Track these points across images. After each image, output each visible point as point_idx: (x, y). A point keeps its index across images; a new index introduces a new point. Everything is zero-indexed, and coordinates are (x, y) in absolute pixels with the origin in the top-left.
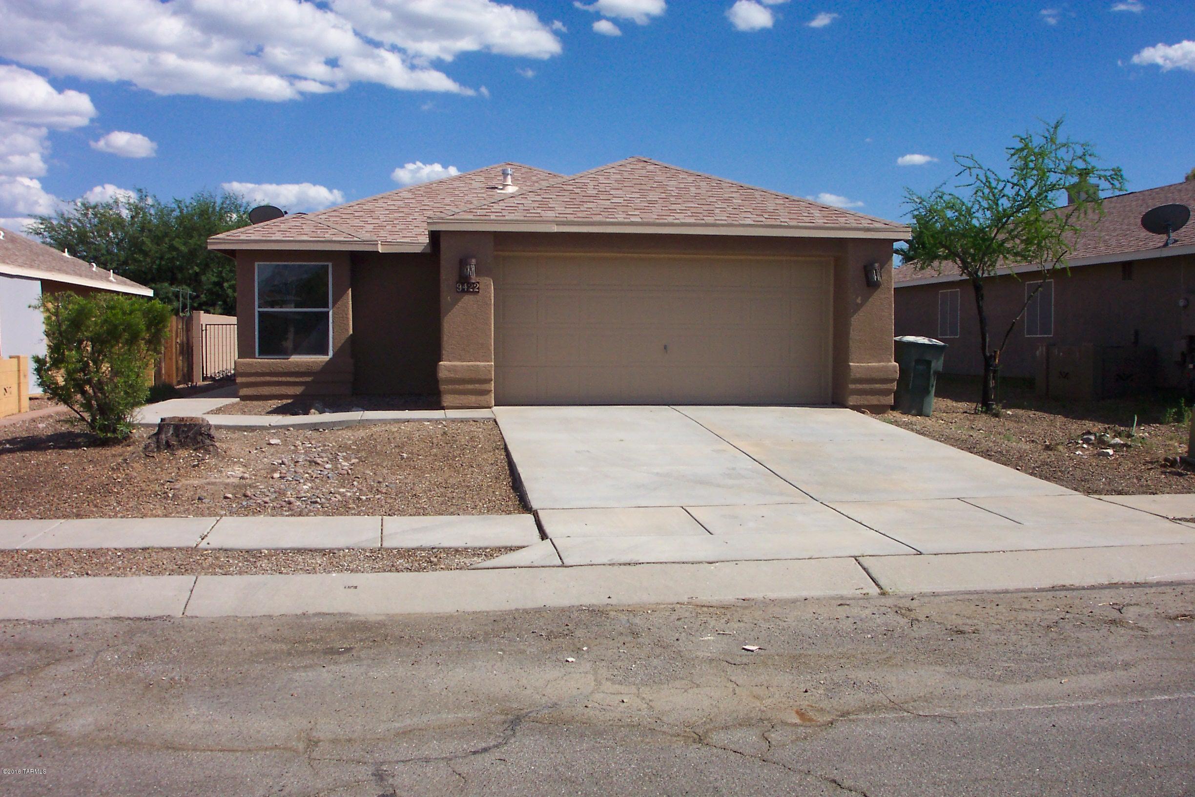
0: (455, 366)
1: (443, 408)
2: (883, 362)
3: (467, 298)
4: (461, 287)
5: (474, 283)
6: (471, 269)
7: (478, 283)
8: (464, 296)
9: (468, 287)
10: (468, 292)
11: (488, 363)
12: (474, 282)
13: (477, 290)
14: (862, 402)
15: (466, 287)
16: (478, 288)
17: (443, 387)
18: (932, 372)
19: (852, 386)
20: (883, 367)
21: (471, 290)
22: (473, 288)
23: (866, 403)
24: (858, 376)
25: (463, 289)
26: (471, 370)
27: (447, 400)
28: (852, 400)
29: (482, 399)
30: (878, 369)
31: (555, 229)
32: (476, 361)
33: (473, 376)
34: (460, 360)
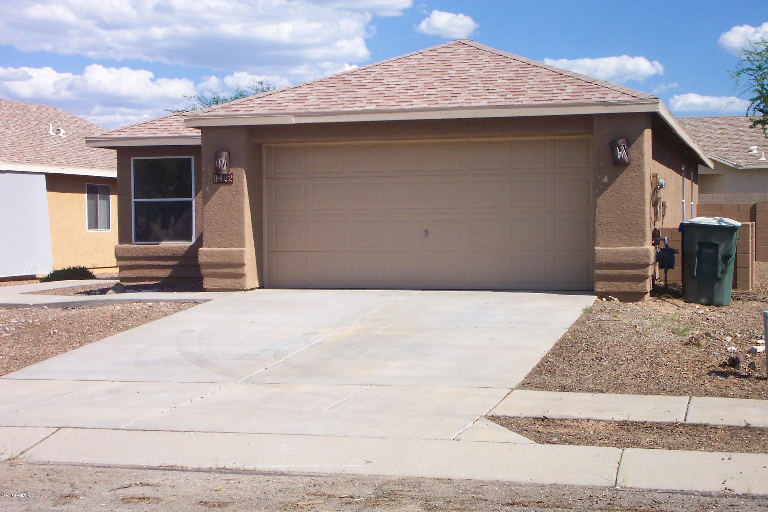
0: (212, 251)
1: (204, 290)
2: (635, 245)
3: (223, 189)
4: (217, 177)
5: (228, 175)
6: (221, 162)
7: (232, 174)
8: (220, 187)
9: (223, 178)
10: (223, 183)
11: (241, 249)
12: (225, 173)
13: (231, 181)
14: (611, 289)
15: (221, 178)
16: (232, 179)
17: (204, 271)
18: (720, 256)
19: (598, 272)
20: (633, 251)
21: (226, 181)
22: (227, 179)
23: (615, 289)
24: (604, 261)
25: (219, 180)
26: (226, 255)
27: (208, 282)
28: (600, 287)
29: (236, 283)
30: (627, 254)
31: (294, 121)
32: (231, 246)
33: (227, 260)
34: (219, 246)
